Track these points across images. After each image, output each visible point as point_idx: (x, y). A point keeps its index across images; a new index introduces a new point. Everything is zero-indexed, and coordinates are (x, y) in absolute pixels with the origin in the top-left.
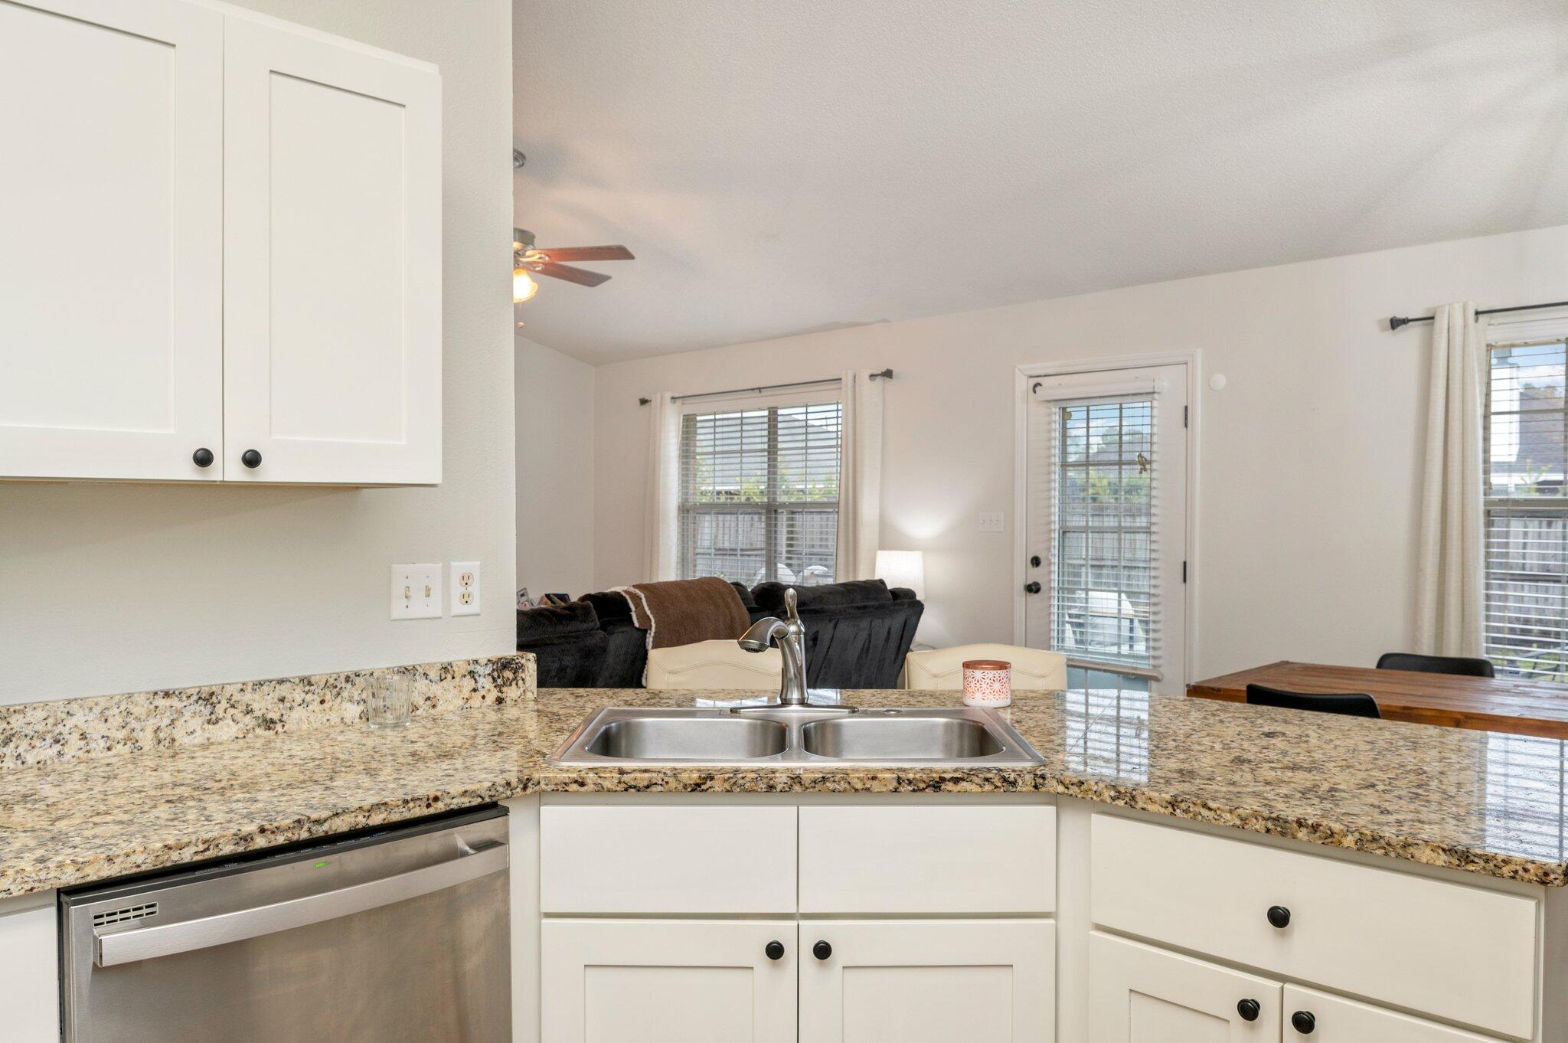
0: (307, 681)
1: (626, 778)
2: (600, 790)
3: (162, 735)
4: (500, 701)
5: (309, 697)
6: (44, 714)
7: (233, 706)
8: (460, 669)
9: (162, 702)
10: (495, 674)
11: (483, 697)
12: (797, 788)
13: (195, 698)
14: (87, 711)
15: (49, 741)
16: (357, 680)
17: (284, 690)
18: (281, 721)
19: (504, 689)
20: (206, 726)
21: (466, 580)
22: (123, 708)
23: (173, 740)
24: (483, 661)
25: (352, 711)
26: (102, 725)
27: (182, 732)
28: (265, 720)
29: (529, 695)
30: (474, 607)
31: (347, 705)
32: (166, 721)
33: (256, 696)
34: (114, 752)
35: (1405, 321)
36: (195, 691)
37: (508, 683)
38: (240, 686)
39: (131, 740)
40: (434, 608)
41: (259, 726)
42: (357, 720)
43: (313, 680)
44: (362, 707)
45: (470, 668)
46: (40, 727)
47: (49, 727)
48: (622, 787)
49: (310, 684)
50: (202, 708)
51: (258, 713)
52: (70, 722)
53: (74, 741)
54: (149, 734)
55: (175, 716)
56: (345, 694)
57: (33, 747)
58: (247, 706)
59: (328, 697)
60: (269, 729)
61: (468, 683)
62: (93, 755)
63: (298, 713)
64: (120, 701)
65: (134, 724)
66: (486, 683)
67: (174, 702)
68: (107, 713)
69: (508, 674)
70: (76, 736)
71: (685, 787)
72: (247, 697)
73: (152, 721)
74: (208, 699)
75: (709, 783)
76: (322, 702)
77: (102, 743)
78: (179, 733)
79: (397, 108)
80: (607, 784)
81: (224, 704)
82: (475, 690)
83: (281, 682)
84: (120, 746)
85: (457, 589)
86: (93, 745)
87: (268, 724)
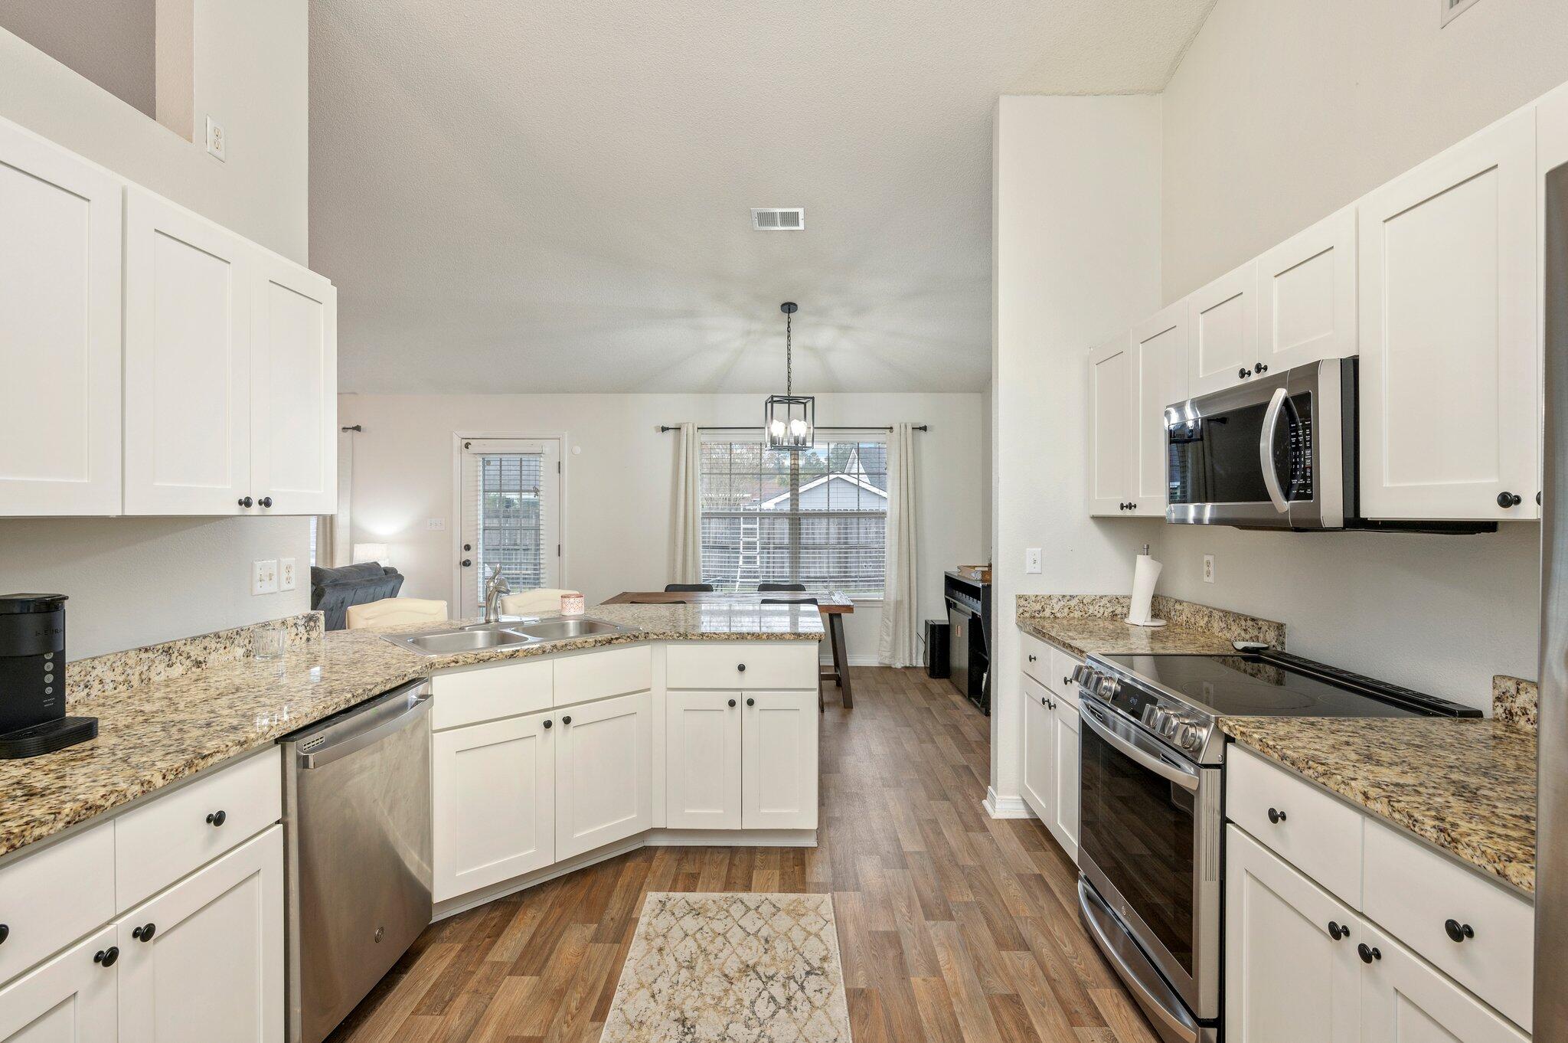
0: (217, 636)
1: (478, 656)
2: (466, 664)
3: (143, 677)
4: (308, 640)
5: (218, 645)
6: (80, 669)
7: (181, 655)
8: (290, 622)
9: (143, 655)
10: (306, 624)
11: (301, 638)
12: (555, 650)
13: (161, 651)
14: (103, 664)
15: (82, 686)
16: (242, 633)
17: (206, 642)
18: (205, 662)
19: (310, 633)
20: (167, 669)
21: (288, 568)
22: (123, 661)
23: (150, 679)
24: (301, 617)
25: (240, 652)
26: (111, 673)
27: (154, 674)
28: (197, 662)
29: (322, 636)
30: (292, 586)
31: (237, 649)
32: (146, 668)
33: (192, 647)
34: (118, 689)
35: (668, 429)
36: (160, 647)
37: (312, 629)
38: (184, 641)
39: (127, 682)
40: (273, 588)
41: (194, 666)
42: (242, 657)
43: (221, 636)
44: (244, 650)
45: (295, 621)
46: (77, 678)
47: (82, 678)
48: (476, 661)
49: (219, 637)
50: (165, 657)
51: (193, 658)
52: (94, 673)
53: (96, 685)
54: (137, 676)
55: (150, 664)
56: (236, 642)
57: (73, 692)
58: (188, 653)
59: (228, 645)
60: (199, 667)
61: (294, 630)
62: (106, 694)
63: (214, 655)
64: (121, 657)
65: (129, 671)
66: (302, 629)
67: (150, 655)
68: (114, 665)
69: (312, 624)
70: (97, 682)
71: (506, 657)
72: (188, 648)
73: (138, 668)
74: (168, 651)
75: (517, 654)
76: (225, 648)
77: (111, 685)
78: (152, 675)
79: (318, 304)
80: (469, 661)
81: (176, 654)
82: (297, 635)
83: (205, 637)
84: (121, 686)
85: (284, 575)
86: (106, 687)
87: (198, 664)
